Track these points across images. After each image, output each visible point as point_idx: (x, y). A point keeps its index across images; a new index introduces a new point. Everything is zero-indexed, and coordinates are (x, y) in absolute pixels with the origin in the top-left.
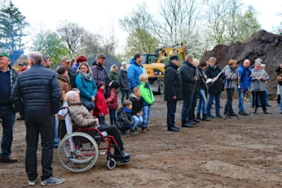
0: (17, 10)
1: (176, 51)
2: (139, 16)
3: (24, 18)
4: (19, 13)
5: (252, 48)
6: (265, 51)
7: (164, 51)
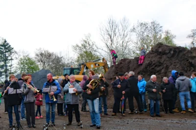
0: (8, 44)
1: (97, 65)
2: (86, 42)
3: (13, 49)
4: (10, 46)
5: (150, 59)
6: (162, 62)
7: (85, 65)
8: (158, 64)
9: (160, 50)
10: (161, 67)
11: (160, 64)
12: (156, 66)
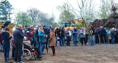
0: (8, 2)
1: (79, 21)
3: (12, 6)
5: (110, 20)
6: (116, 22)
7: (73, 21)
8: (114, 23)
9: (115, 16)
10: (115, 24)
11: (115, 23)
12: (113, 24)
